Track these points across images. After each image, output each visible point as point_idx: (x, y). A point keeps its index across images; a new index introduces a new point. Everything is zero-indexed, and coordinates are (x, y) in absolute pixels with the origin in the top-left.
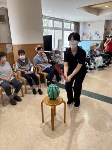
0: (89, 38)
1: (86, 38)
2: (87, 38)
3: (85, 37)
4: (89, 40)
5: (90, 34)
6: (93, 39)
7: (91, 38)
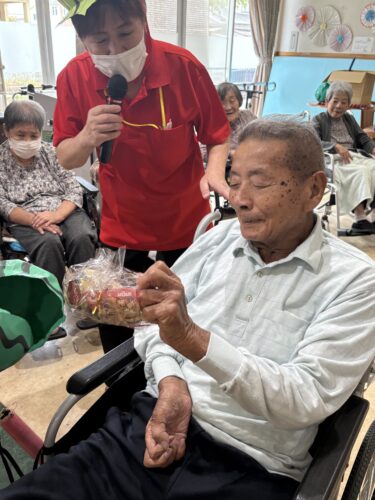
0: (328, 40)
1: (317, 43)
2: (322, 41)
3: (311, 36)
4: (328, 50)
5: (337, 17)
6: (354, 50)
7: (340, 42)
